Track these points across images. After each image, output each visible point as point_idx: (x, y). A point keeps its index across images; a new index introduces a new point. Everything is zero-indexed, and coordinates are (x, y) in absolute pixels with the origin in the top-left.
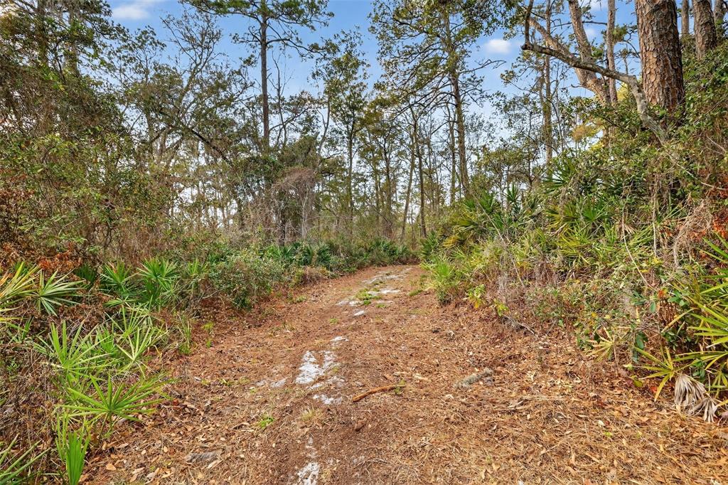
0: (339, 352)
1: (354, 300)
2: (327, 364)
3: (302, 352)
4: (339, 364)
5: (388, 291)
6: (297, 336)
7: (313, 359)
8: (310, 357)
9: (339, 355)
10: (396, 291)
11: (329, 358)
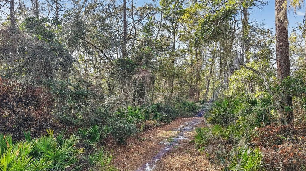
0: (157, 164)
1: (166, 142)
2: (153, 168)
3: (146, 163)
4: (156, 168)
5: (183, 138)
6: (143, 157)
7: (149, 166)
8: (148, 165)
9: (157, 165)
10: (186, 138)
11: (154, 166)
